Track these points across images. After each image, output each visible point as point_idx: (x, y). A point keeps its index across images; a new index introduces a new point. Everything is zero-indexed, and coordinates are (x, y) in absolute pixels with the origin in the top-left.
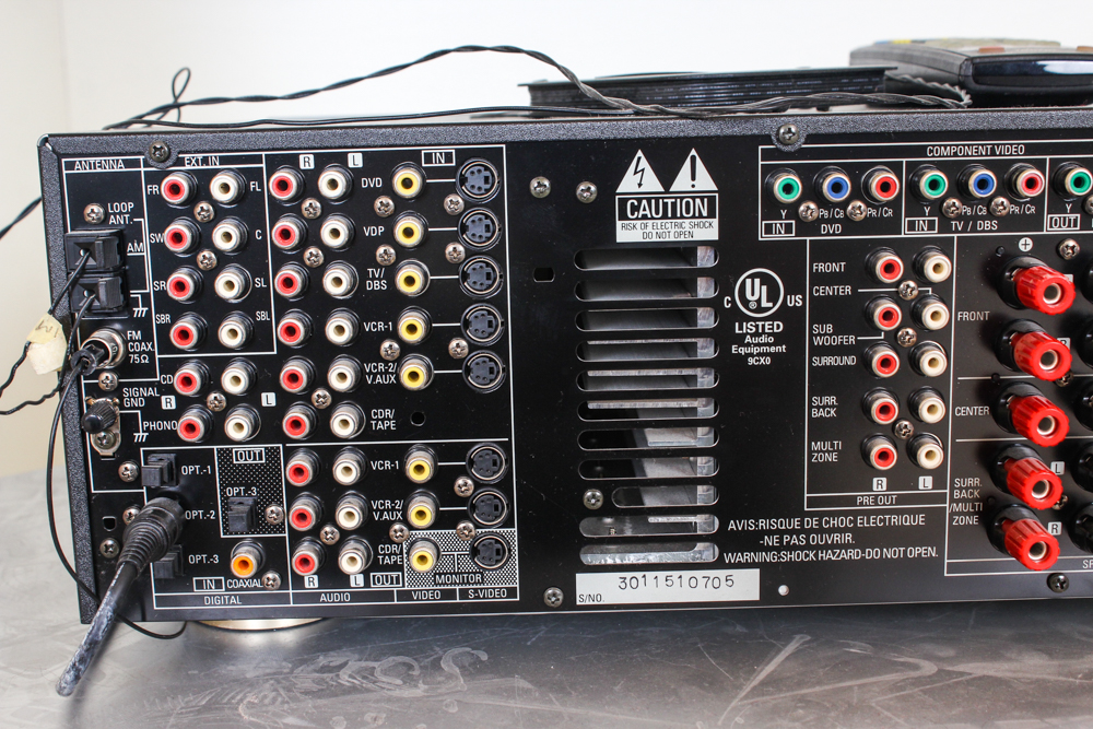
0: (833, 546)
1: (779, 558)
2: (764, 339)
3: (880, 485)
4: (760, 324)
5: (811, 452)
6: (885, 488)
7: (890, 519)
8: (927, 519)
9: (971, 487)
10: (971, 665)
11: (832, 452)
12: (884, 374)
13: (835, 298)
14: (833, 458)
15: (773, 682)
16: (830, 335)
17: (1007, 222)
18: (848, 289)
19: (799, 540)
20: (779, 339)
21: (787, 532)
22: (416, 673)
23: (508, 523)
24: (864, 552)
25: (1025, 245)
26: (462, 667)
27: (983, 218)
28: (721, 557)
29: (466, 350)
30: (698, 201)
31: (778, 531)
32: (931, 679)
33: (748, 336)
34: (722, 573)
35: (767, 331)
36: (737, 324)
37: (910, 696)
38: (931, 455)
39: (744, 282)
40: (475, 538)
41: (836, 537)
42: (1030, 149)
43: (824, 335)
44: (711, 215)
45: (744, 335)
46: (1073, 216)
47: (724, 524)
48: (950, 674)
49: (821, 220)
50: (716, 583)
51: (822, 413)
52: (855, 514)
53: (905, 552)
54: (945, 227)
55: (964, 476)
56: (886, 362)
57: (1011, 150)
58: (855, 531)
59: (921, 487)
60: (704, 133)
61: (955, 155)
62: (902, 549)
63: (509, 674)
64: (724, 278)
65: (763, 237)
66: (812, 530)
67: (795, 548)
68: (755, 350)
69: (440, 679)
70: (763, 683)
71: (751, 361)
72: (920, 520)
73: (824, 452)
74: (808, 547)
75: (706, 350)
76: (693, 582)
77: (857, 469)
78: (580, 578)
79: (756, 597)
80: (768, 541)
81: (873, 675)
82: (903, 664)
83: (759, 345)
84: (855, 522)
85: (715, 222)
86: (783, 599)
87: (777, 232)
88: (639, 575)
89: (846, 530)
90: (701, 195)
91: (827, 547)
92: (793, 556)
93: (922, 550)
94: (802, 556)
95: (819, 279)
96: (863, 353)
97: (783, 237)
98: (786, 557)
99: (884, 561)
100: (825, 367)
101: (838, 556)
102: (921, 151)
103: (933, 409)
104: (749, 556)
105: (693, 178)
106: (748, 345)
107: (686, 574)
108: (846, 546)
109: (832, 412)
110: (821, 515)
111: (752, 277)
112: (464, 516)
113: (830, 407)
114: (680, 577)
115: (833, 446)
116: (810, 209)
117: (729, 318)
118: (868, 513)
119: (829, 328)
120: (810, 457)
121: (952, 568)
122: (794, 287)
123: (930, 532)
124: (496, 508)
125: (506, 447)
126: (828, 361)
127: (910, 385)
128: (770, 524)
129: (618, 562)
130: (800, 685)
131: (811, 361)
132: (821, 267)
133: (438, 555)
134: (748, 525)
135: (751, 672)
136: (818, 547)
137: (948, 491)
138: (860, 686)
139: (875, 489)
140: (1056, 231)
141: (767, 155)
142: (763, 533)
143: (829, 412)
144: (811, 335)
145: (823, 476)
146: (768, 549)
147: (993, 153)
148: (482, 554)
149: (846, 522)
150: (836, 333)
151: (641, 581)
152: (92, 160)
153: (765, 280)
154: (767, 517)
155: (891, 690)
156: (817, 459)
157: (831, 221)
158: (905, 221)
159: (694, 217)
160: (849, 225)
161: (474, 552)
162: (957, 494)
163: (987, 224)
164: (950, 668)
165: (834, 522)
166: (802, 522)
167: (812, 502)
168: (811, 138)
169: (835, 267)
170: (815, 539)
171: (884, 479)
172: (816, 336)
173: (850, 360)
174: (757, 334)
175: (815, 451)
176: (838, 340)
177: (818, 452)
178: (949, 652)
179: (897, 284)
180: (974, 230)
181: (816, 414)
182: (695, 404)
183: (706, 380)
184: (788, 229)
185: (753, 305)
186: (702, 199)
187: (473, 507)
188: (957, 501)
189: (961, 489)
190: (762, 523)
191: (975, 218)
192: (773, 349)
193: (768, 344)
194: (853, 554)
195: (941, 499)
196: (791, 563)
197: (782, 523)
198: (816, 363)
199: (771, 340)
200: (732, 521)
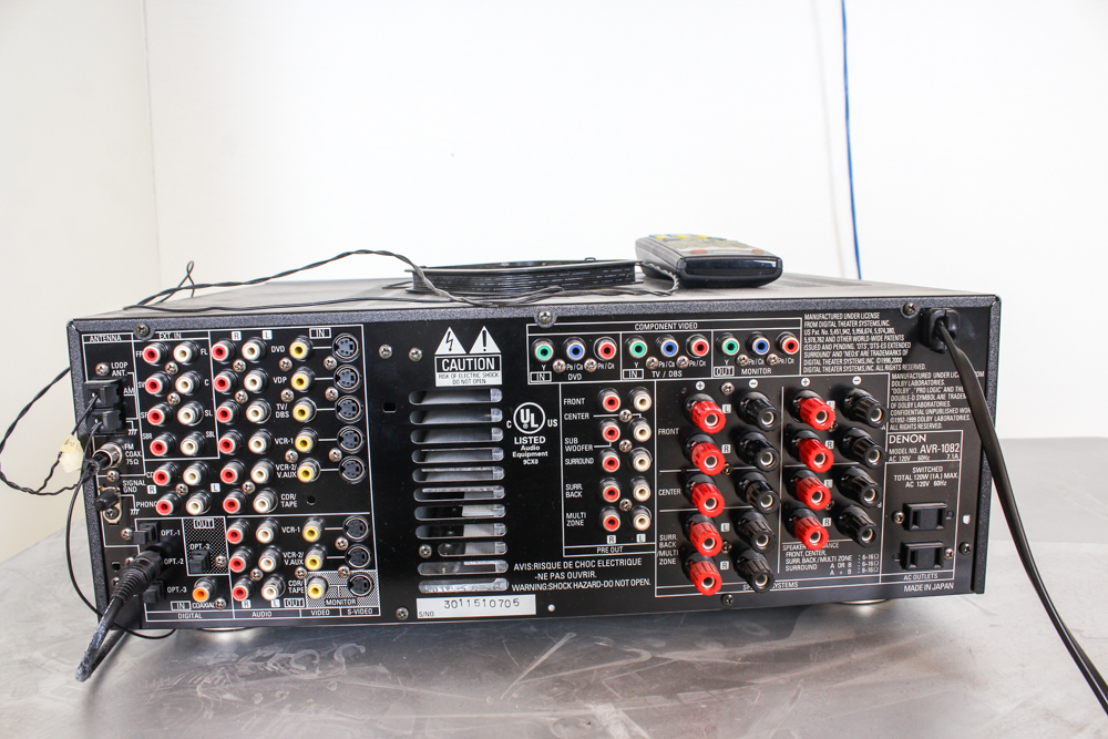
0: (583, 580)
1: (548, 587)
2: (533, 448)
3: (611, 540)
4: (531, 438)
5: (566, 520)
6: (615, 542)
7: (619, 562)
8: (642, 562)
9: (670, 541)
10: (674, 653)
11: (580, 519)
12: (611, 470)
13: (579, 421)
14: (580, 523)
15: (544, 668)
16: (577, 445)
17: (688, 371)
18: (587, 415)
19: (560, 576)
20: (543, 447)
21: (552, 571)
22: (316, 662)
23: (371, 566)
24: (602, 583)
25: (700, 386)
26: (347, 658)
27: (673, 369)
28: (510, 587)
29: (341, 456)
30: (488, 360)
31: (546, 571)
32: (644, 664)
33: (523, 446)
34: (511, 598)
35: (535, 442)
36: (515, 438)
37: (629, 676)
38: (642, 521)
39: (519, 412)
40: (351, 576)
41: (585, 574)
42: (701, 325)
43: (572, 444)
44: (497, 368)
45: (521, 446)
46: (729, 368)
47: (511, 567)
48: (658, 659)
49: (567, 371)
50: (508, 604)
51: (573, 495)
52: (596, 558)
53: (629, 582)
54: (648, 374)
55: (666, 533)
56: (611, 462)
57: (688, 326)
58: (596, 569)
59: (638, 541)
60: (495, 316)
61: (653, 329)
62: (627, 580)
63: (376, 663)
64: (507, 407)
65: (530, 382)
66: (568, 570)
67: (558, 581)
68: (528, 455)
69: (331, 666)
70: (537, 669)
71: (525, 462)
72: (638, 562)
73: (575, 520)
74: (566, 580)
75: (499, 455)
76: (493, 603)
77: (594, 532)
78: (420, 601)
79: (534, 613)
80: (540, 576)
81: (609, 661)
82: (630, 653)
83: (530, 451)
84: (596, 563)
85: (500, 373)
86: (551, 614)
87: (540, 380)
88: (457, 599)
89: (591, 569)
90: (490, 356)
92: (557, 586)
93: (640, 581)
94: (563, 586)
95: (568, 409)
96: (596, 455)
97: (544, 382)
98: (553, 586)
99: (616, 588)
100: (573, 465)
101: (586, 586)
102: (632, 327)
103: (642, 492)
104: (528, 587)
105: (485, 345)
106: (523, 451)
107: (488, 598)
108: (591, 579)
109: (579, 494)
110: (574, 560)
111: (525, 408)
112: (343, 562)
113: (578, 491)
114: (484, 600)
115: (580, 515)
116: (559, 365)
117: (511, 434)
118: (605, 558)
119: (576, 440)
120: (566, 523)
121: (660, 592)
122: (552, 414)
123: (645, 569)
124: (363, 557)
125: (368, 518)
126: (575, 461)
127: (627, 475)
128: (541, 566)
129: (446, 590)
130: (560, 669)
131: (564, 462)
132: (570, 401)
133: (327, 588)
134: (527, 567)
135: (532, 660)
136: (572, 580)
137: (655, 543)
138: (599, 670)
139: (608, 542)
140: (719, 377)
141: (532, 330)
142: (536, 572)
143: (577, 494)
144: (564, 445)
145: (575, 535)
146: (541, 582)
147: (678, 328)
148: (355, 586)
149: (591, 564)
150: (580, 443)
151: (459, 603)
152: (101, 335)
153: (533, 410)
154: (539, 561)
155: (617, 672)
156: (570, 524)
157: (575, 372)
158: (622, 371)
159: (485, 370)
160: (586, 375)
161: (350, 585)
162: (661, 545)
163: (675, 373)
164: (659, 656)
165: (583, 564)
166: (562, 564)
167: (568, 552)
168: (560, 319)
169: (579, 401)
170: (571, 575)
171: (614, 537)
172: (567, 445)
173: (590, 461)
174: (528, 445)
175: (569, 519)
176: (582, 448)
177: (571, 519)
178: (661, 644)
179: (618, 412)
180: (667, 377)
181: (568, 495)
182: (492, 488)
183: (499, 474)
184: (547, 377)
185: (526, 426)
186: (491, 358)
187: (349, 557)
188: (662, 550)
189: (664, 542)
190: (536, 565)
191: (668, 369)
192: (539, 454)
193: (536, 451)
194: (595, 584)
195: (652, 548)
196: (555, 591)
197: (549, 566)
198: (568, 462)
199: (538, 448)
200: (516, 565)
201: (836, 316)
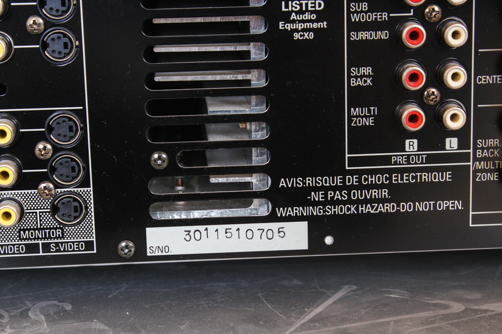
0: (372, 201)
1: (324, 212)
2: (307, 16)
3: (411, 146)
4: (304, 2)
5: (350, 117)
6: (416, 149)
7: (421, 176)
8: (453, 176)
9: (491, 147)
11: (369, 117)
12: (413, 45)
14: (369, 122)
15: (320, 320)
16: (366, 12)
19: (342, 196)
20: (320, 16)
21: (331, 188)
22: (5, 321)
23: (84, 183)
24: (398, 206)
26: (47, 316)
28: (273, 211)
29: (42, 27)
31: (323, 188)
32: (459, 315)
33: (294, 14)
34: (275, 226)
35: (310, 9)
36: (283, 3)
37: (439, 327)
38: (456, 117)
40: (56, 197)
41: (375, 193)
43: (360, 12)
45: (290, 13)
47: (275, 182)
48: (475, 311)
50: (270, 235)
51: (360, 82)
52: (390, 172)
53: (435, 205)
55: (485, 137)
56: (414, 35)
58: (390, 187)
59: (448, 147)
62: (432, 203)
63: (89, 319)
66: (353, 187)
67: (338, 202)
68: (300, 26)
69: (25, 324)
70: (311, 321)
71: (297, 36)
72: (447, 176)
73: (362, 117)
74: (350, 201)
75: (258, 27)
76: (250, 234)
77: (389, 134)
78: (151, 232)
79: (305, 246)
80: (314, 197)
81: (407, 313)
82: (435, 305)
83: (303, 21)
84: (390, 179)
86: (329, 248)
88: (202, 228)
89: (383, 186)
91: (366, 201)
92: (337, 210)
93: (450, 204)
94: (345, 209)
96: (393, 26)
98: (331, 210)
99: (416, 213)
100: (362, 41)
101: (376, 210)
103: (456, 75)
104: (298, 211)
106: (294, 21)
107: (244, 227)
108: (383, 201)
109: (369, 81)
110: (360, 173)
112: (45, 177)
113: (367, 76)
114: (238, 229)
115: (369, 111)
118: (402, 171)
119: (365, 6)
120: (350, 121)
121: (476, 219)
123: (455, 189)
124: (73, 170)
125: (81, 114)
126: (364, 35)
127: (435, 53)
128: (316, 182)
129: (184, 217)
130: (343, 321)
131: (349, 36)
133: (22, 213)
134: (297, 183)
135: (302, 313)
136: (358, 202)
137: (471, 151)
138: (396, 321)
139: (407, 149)
142: (310, 190)
143: (366, 81)
144: (349, 12)
145: (361, 138)
146: (315, 204)
148: (62, 211)
149: (382, 179)
150: (371, 10)
151: (204, 233)
154: (314, 175)
155: (423, 324)
156: (356, 123)
161: (55, 210)
162: (479, 154)
164: (476, 307)
165: (372, 179)
166: (344, 179)
167: (352, 162)
170: (356, 195)
171: (415, 141)
172: (353, 13)
173: (383, 35)
174: (301, 12)
175: (354, 116)
176: (373, 17)
177: (356, 117)
181: (354, 83)
187: (53, 170)
188: (480, 160)
189: (483, 149)
190: (309, 181)
192: (315, 25)
193: (312, 21)
194: (389, 208)
195: (466, 157)
196: (335, 216)
197: (327, 181)
198: (354, 37)
199: (314, 17)
200: (282, 179)
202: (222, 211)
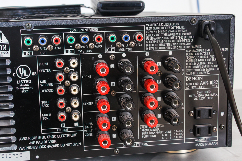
0: (51, 144)
1: (35, 148)
2: (26, 85)
3: (63, 126)
4: (24, 81)
5: (42, 117)
6: (65, 127)
7: (67, 135)
8: (78, 135)
9: (90, 125)
11: (48, 117)
12: (61, 94)
13: (46, 73)
14: (49, 118)
16: (45, 83)
18: (50, 70)
19: (41, 142)
20: (30, 85)
21: (37, 140)
24: (60, 145)
25: (100, 56)
27: (88, 49)
28: (18, 149)
30: (3, 46)
31: (34, 140)
33: (21, 84)
34: (18, 153)
35: (26, 83)
36: (17, 81)
38: (76, 117)
39: (19, 69)
41: (52, 141)
42: (99, 29)
43: (44, 83)
44: (8, 50)
45: (20, 84)
46: (113, 48)
47: (18, 139)
49: (40, 51)
50: (17, 156)
51: (45, 106)
52: (57, 134)
53: (72, 144)
54: (77, 51)
55: (87, 122)
56: (61, 91)
58: (57, 139)
59: (75, 126)
60: (5, 26)
61: (78, 31)
62: (71, 144)
64: (13, 67)
65: (23, 56)
66: (44, 139)
67: (40, 145)
68: (24, 88)
71: (23, 92)
72: (76, 135)
73: (46, 117)
74: (43, 144)
75: (10, 89)
76: (10, 156)
77: (55, 122)
79: (29, 159)
80: (32, 143)
83: (25, 87)
84: (57, 136)
85: (9, 52)
86: (38, 160)
87: (28, 54)
89: (54, 139)
90: (4, 44)
91: (49, 144)
92: (39, 147)
93: (77, 144)
94: (42, 147)
95: (41, 67)
96: (55, 87)
97: (29, 56)
98: (37, 147)
99: (66, 147)
100: (45, 93)
101: (53, 146)
102: (68, 30)
103: (75, 103)
104: (26, 148)
105: (1, 39)
106: (21, 87)
107: (8, 154)
108: (55, 144)
109: (48, 105)
110: (46, 135)
111: (21, 67)
113: (47, 104)
114: (6, 155)
115: (48, 115)
116: (36, 47)
117: (16, 79)
118: (60, 134)
119: (45, 81)
120: (42, 118)
121: (86, 148)
122: (34, 70)
123: (79, 138)
126: (45, 91)
127: (68, 96)
128: (32, 138)
131: (40, 91)
132: (41, 64)
134: (25, 139)
136: (46, 144)
137: (83, 127)
139: (62, 127)
140: (109, 52)
141: (23, 32)
142: (29, 141)
143: (47, 105)
145: (46, 124)
146: (32, 145)
149: (54, 136)
150: (47, 83)
153: (25, 68)
154: (31, 136)
156: (44, 119)
157: (43, 51)
158: (65, 50)
159: (2, 50)
160: (48, 52)
162: (86, 128)
163: (89, 51)
165: (51, 137)
166: (41, 137)
167: (44, 131)
168: (35, 27)
169: (46, 64)
170: (45, 142)
171: (64, 124)
172: (41, 84)
173: (52, 90)
174: (24, 84)
175: (43, 117)
176: (48, 85)
177: (44, 117)
179: (63, 68)
180: (85, 52)
181: (43, 106)
182: (8, 104)
183: (11, 98)
184: (31, 53)
185: (22, 76)
186: (4, 45)
188: (86, 129)
189: (87, 126)
190: (29, 138)
191: (85, 49)
192: (29, 88)
193: (28, 87)
194: (57, 146)
195: (81, 129)
196: (39, 149)
197: (35, 138)
198: (42, 91)
199: (28, 85)
200: (20, 138)
201: (160, 24)
202: (1, 148)
